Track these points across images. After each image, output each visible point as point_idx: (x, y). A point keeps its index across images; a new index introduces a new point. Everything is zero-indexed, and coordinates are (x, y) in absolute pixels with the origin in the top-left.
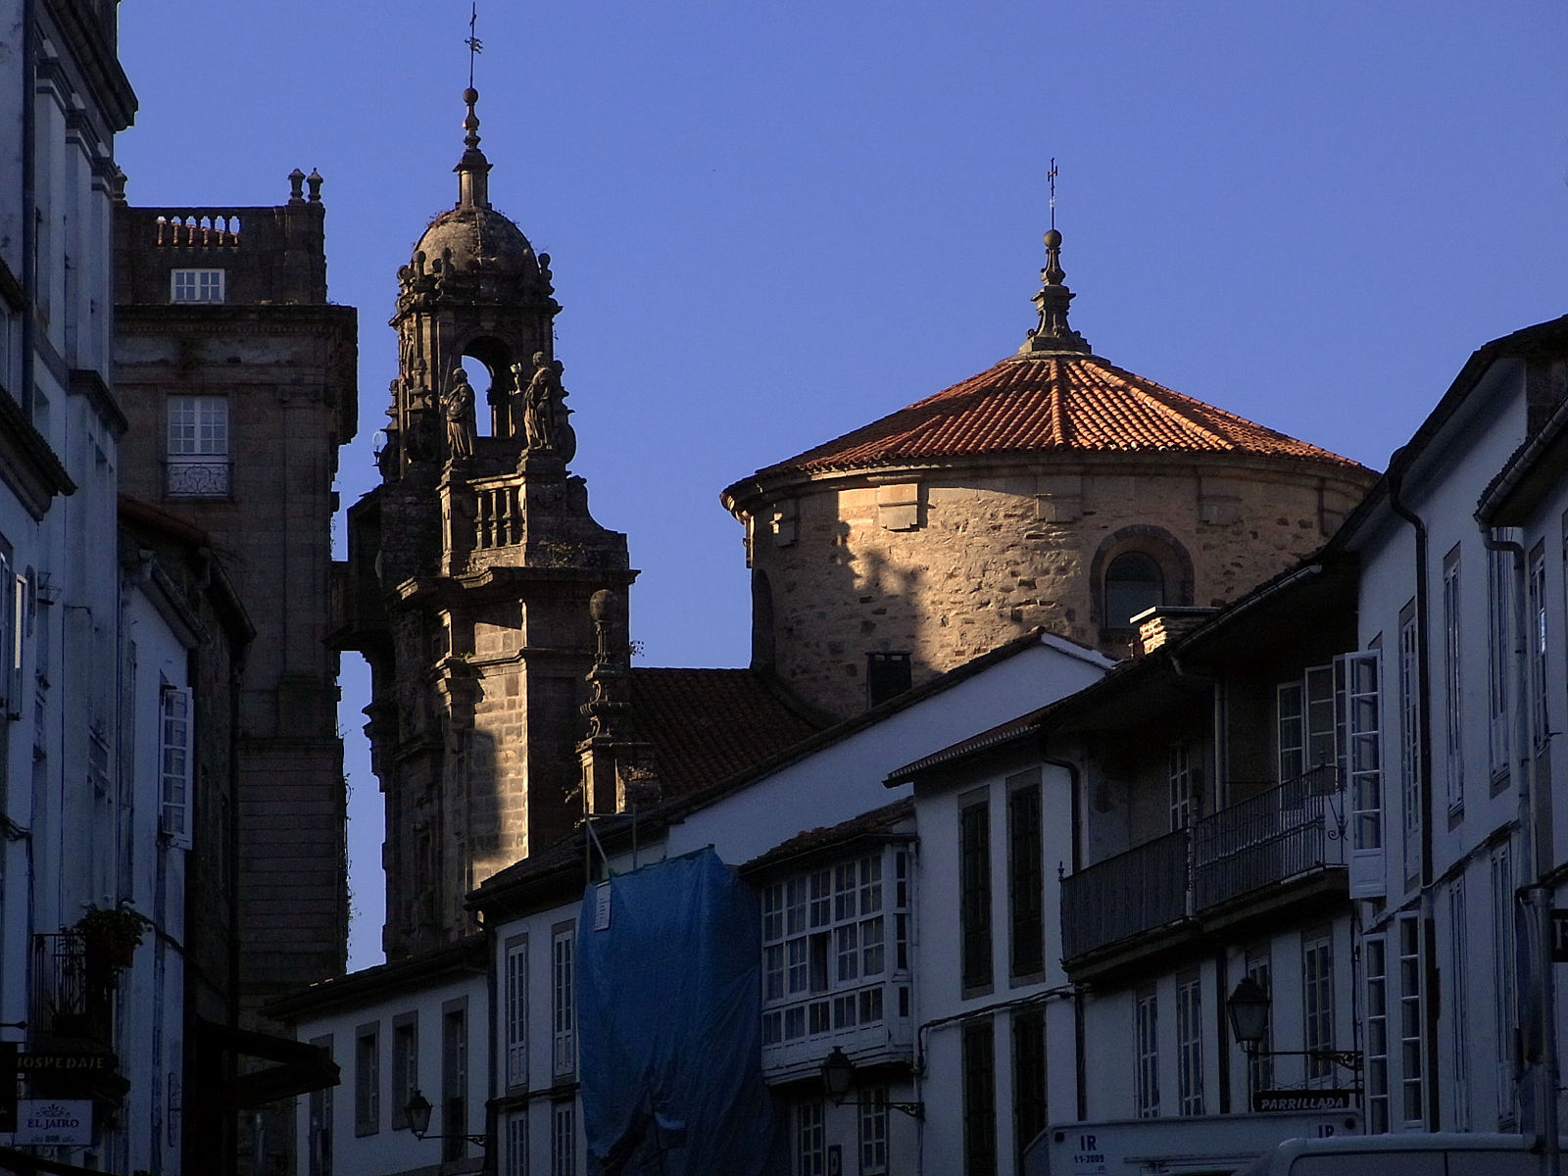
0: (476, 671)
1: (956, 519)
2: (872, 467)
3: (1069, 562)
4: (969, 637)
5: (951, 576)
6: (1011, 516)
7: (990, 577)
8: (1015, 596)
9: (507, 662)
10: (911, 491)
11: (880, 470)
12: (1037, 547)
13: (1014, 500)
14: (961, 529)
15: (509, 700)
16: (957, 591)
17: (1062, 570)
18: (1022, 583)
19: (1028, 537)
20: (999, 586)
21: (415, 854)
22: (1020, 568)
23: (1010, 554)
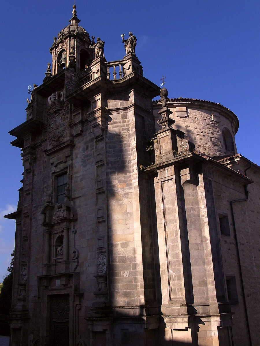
0: (109, 112)
1: (196, 116)
2: (176, 102)
3: (219, 131)
4: (202, 143)
5: (196, 128)
6: (207, 118)
7: (204, 130)
8: (210, 135)
9: (123, 109)
10: (185, 109)
11: (178, 102)
12: (213, 126)
13: (207, 115)
14: (197, 119)
15: (123, 120)
16: (197, 132)
17: (218, 132)
18: (211, 133)
19: (211, 123)
20: (207, 132)
21: (52, 180)
22: (210, 130)
23: (208, 126)
